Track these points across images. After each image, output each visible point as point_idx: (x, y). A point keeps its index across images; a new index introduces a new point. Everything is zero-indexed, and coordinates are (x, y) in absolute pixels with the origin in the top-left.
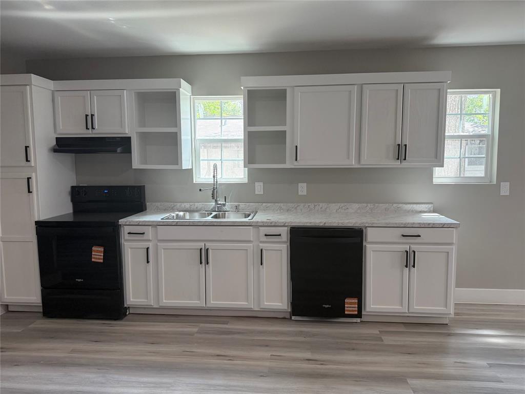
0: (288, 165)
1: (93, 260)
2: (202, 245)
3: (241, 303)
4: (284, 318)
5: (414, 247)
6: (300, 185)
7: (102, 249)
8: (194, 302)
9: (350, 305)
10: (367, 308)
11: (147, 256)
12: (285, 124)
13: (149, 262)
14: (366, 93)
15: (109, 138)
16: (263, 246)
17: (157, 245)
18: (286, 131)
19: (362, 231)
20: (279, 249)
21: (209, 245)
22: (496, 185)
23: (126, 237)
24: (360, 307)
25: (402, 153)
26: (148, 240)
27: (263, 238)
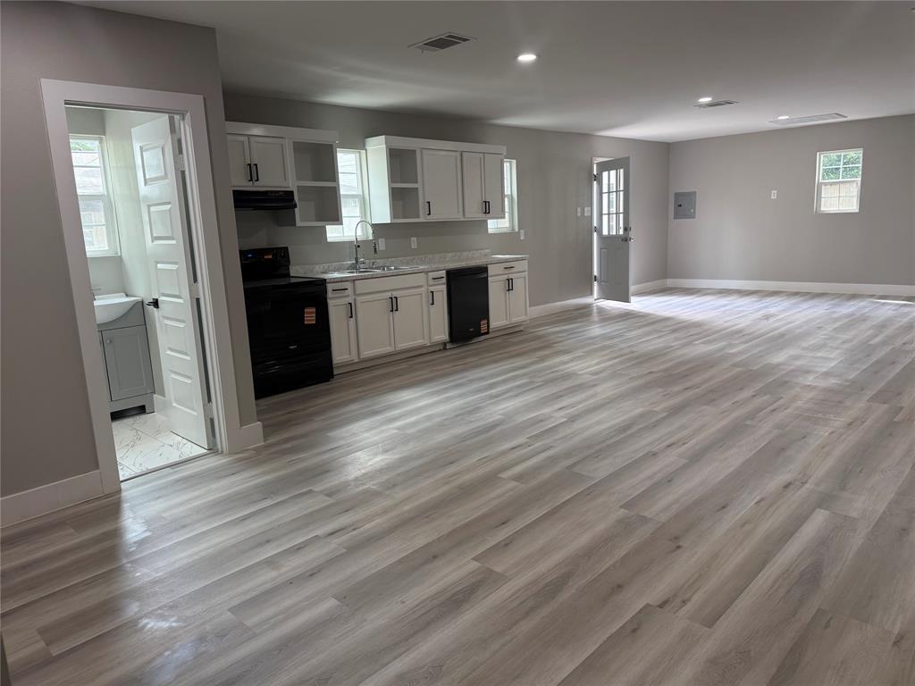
0: (421, 220)
1: (306, 322)
2: (389, 294)
3: (419, 342)
4: (440, 350)
5: (511, 276)
6: (412, 239)
7: (314, 310)
8: (388, 349)
9: (483, 328)
10: (491, 327)
11: (351, 311)
12: (417, 182)
13: (351, 317)
14: (464, 159)
15: (271, 192)
16: (431, 289)
17: (355, 300)
18: (417, 189)
19: (487, 268)
20: (441, 289)
21: (395, 294)
22: (519, 232)
23: (330, 294)
24: (488, 326)
25: (487, 208)
26: (348, 296)
27: (431, 282)
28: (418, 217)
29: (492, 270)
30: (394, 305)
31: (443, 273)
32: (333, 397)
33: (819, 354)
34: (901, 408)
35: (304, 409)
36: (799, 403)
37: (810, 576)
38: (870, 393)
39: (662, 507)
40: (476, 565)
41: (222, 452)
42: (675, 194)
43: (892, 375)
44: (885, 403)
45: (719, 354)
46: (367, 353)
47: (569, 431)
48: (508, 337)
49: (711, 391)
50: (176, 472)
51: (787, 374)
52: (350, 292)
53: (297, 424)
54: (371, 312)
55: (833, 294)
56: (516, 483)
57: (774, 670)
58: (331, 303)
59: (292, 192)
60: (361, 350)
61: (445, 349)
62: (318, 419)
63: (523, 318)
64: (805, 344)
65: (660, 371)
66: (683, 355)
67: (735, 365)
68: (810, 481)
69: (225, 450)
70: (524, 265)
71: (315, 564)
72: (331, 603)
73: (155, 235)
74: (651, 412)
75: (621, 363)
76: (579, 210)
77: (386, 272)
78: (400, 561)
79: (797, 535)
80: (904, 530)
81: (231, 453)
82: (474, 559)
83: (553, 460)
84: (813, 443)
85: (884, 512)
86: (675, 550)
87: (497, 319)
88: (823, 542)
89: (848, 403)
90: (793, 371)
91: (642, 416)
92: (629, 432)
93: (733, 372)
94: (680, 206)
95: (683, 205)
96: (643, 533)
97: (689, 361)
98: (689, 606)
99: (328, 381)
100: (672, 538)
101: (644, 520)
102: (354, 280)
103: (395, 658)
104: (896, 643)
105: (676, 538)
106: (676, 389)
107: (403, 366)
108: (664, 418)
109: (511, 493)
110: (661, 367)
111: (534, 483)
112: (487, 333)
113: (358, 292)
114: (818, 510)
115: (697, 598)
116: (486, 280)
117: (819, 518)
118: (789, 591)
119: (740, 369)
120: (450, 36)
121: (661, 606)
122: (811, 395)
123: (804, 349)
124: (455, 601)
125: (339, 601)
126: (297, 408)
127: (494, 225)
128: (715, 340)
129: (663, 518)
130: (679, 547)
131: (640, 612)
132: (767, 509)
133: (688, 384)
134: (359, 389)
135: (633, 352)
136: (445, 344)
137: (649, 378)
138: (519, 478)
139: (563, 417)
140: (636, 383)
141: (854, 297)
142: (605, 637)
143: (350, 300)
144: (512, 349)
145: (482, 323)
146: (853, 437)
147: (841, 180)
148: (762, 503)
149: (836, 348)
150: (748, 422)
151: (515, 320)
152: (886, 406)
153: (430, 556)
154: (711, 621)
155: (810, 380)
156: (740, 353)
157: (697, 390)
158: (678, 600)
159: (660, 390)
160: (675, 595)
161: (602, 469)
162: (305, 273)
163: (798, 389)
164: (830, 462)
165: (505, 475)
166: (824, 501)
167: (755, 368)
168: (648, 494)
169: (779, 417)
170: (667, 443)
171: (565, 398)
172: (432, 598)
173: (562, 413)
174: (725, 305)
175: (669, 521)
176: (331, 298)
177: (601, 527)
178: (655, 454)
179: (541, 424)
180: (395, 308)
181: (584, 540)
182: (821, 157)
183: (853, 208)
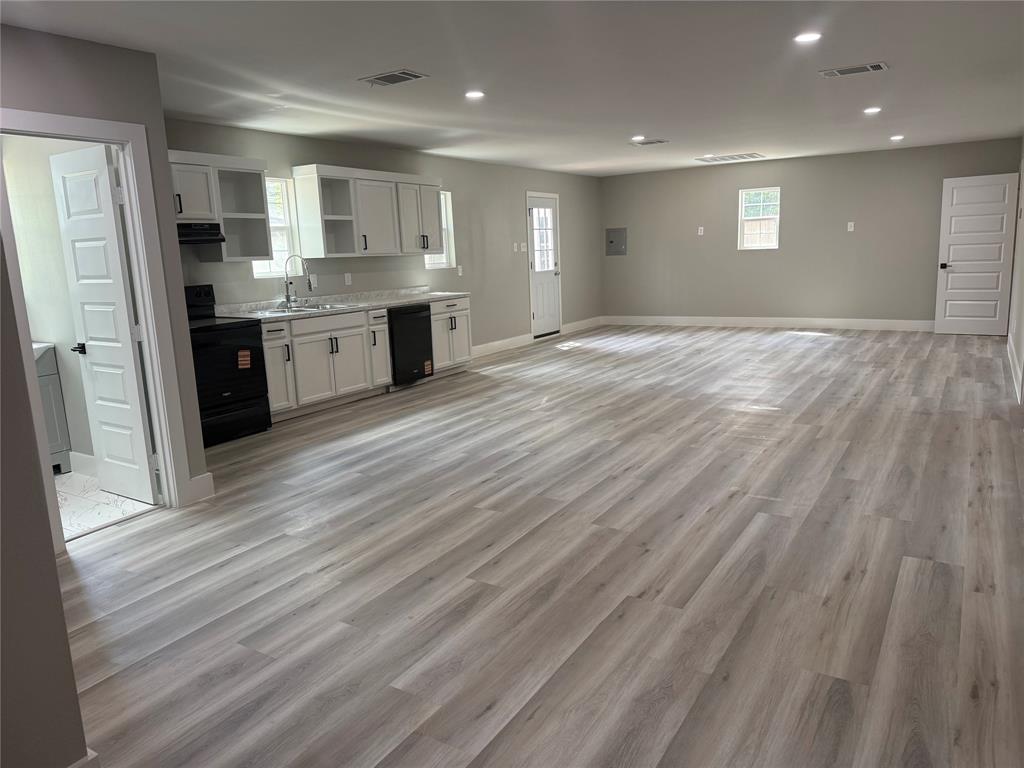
0: (357, 254)
1: (240, 367)
2: (328, 335)
3: (361, 386)
4: (383, 394)
5: (453, 314)
6: (346, 275)
7: (248, 353)
8: (327, 394)
9: (428, 370)
10: (435, 367)
11: (288, 353)
12: (351, 214)
13: (289, 360)
14: (400, 190)
15: (196, 225)
16: (373, 328)
17: (292, 341)
18: (351, 222)
19: (429, 306)
20: (383, 329)
21: (335, 334)
22: (457, 268)
23: (265, 336)
24: (432, 367)
25: (425, 244)
26: (284, 337)
27: (372, 321)
28: (354, 252)
29: (434, 308)
30: (334, 346)
31: (384, 312)
32: (278, 446)
33: (749, 384)
34: (821, 427)
35: (248, 460)
36: (735, 427)
37: (757, 563)
38: (795, 415)
39: (628, 521)
40: (471, 581)
41: (171, 507)
42: (607, 230)
43: (812, 400)
44: (807, 423)
45: (660, 387)
46: (306, 399)
47: (534, 463)
48: (451, 378)
49: (657, 421)
50: (124, 529)
51: (721, 403)
52: (285, 333)
53: (245, 475)
54: (310, 353)
55: (757, 328)
56: (493, 512)
57: (735, 632)
58: (266, 345)
59: (219, 225)
60: (300, 395)
61: (388, 392)
62: (267, 468)
63: (465, 358)
64: (735, 375)
65: (607, 405)
66: (628, 389)
67: (675, 397)
68: (750, 491)
69: (174, 504)
70: (465, 303)
71: (314, 596)
72: (340, 627)
73: (81, 273)
74: (605, 442)
75: (571, 398)
76: (515, 245)
77: (321, 310)
78: (398, 586)
79: (744, 533)
80: (827, 523)
81: (181, 506)
82: (469, 577)
83: (525, 489)
84: (750, 460)
85: (811, 511)
86: (643, 554)
87: (441, 359)
88: (765, 537)
89: (777, 425)
90: (726, 399)
91: (598, 445)
92: (590, 460)
93: (675, 402)
94: (612, 242)
95: (615, 242)
96: (615, 542)
97: (634, 395)
98: (661, 595)
99: (266, 430)
100: (641, 544)
101: (614, 532)
102: (290, 320)
103: (416, 661)
104: (825, 604)
105: (644, 544)
106: (626, 419)
107: (347, 411)
108: (619, 446)
109: (490, 520)
110: (609, 401)
111: (510, 510)
112: (432, 374)
113: (294, 333)
114: (759, 514)
115: (668, 588)
116: (428, 318)
117: (760, 521)
118: (741, 576)
119: (679, 400)
120: (404, 73)
121: (640, 597)
122: (745, 420)
123: (735, 379)
124: (460, 611)
125: (348, 623)
126: (241, 459)
127: (431, 261)
128: (654, 374)
129: (630, 529)
130: (647, 551)
131: (623, 602)
132: (717, 515)
133: (636, 415)
134: (305, 437)
135: (580, 388)
136: (387, 387)
137: (600, 411)
138: (495, 507)
139: (525, 451)
140: (587, 418)
141: (776, 330)
142: (597, 624)
143: (286, 341)
144: (460, 389)
145: (426, 363)
146: (783, 454)
147: (761, 217)
148: (713, 511)
149: (764, 378)
150: (693, 446)
151: (459, 360)
152: (809, 426)
153: (425, 580)
154: (682, 604)
155: (742, 407)
156: (679, 385)
157: (644, 421)
158: (653, 591)
159: (612, 421)
160: (650, 588)
161: (571, 493)
162: (231, 313)
163: (733, 416)
164: (765, 476)
165: (482, 505)
166: (763, 506)
167: (693, 398)
168: (615, 511)
169: (719, 440)
170: (625, 467)
171: (523, 434)
172: (439, 610)
173: (524, 447)
174: (659, 342)
175: (635, 531)
176: (267, 340)
177: (578, 541)
178: (615, 478)
179: (507, 458)
180: (335, 350)
181: (565, 552)
182: (743, 194)
183: (774, 244)
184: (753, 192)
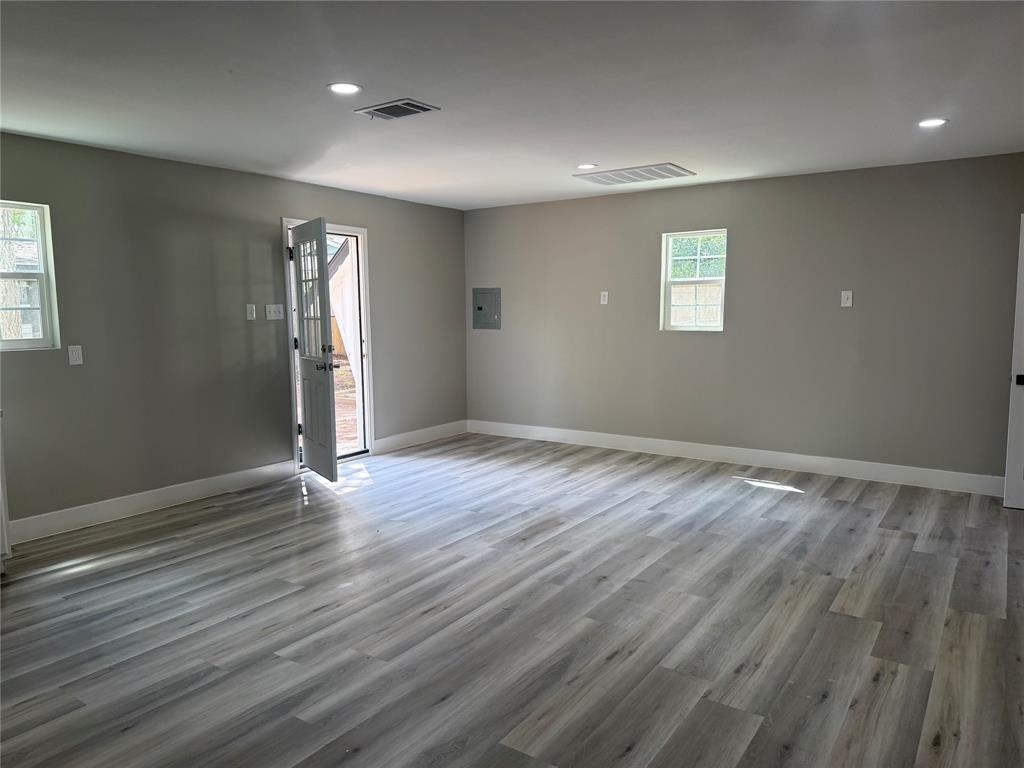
22: (62, 350)
42: (474, 290)
76: (252, 309)
94: (480, 309)
95: (485, 308)
147: (697, 279)
182: (669, 242)
183: (716, 324)
184: (685, 236)
